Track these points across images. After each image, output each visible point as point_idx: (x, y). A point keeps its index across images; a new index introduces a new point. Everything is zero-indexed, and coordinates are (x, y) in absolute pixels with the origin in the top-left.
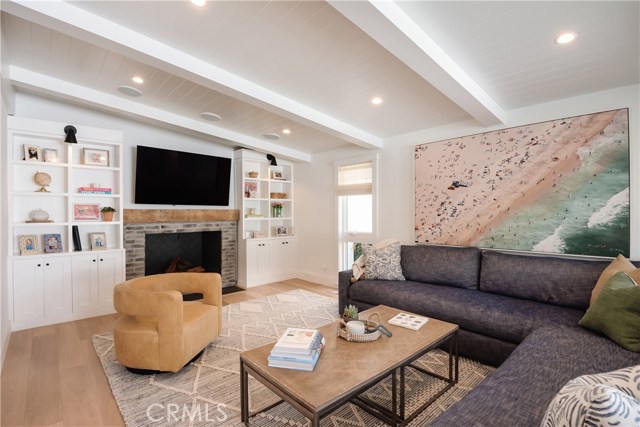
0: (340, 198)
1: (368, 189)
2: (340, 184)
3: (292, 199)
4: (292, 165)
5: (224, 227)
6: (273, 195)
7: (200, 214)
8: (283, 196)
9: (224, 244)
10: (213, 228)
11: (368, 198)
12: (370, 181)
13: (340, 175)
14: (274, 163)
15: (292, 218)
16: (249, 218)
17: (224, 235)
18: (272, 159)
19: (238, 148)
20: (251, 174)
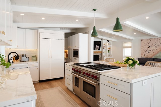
0: (124, 49)
1: (130, 47)
2: (124, 46)
3: (111, 49)
4: (112, 42)
5: (100, 54)
6: (108, 48)
7: (96, 52)
8: (110, 48)
9: (100, 57)
10: (98, 55)
11: (131, 49)
12: (131, 46)
13: (124, 44)
14: (109, 42)
15: (111, 53)
16: (104, 53)
17: (100, 56)
18: (108, 41)
19: (102, 39)
20: (104, 44)
